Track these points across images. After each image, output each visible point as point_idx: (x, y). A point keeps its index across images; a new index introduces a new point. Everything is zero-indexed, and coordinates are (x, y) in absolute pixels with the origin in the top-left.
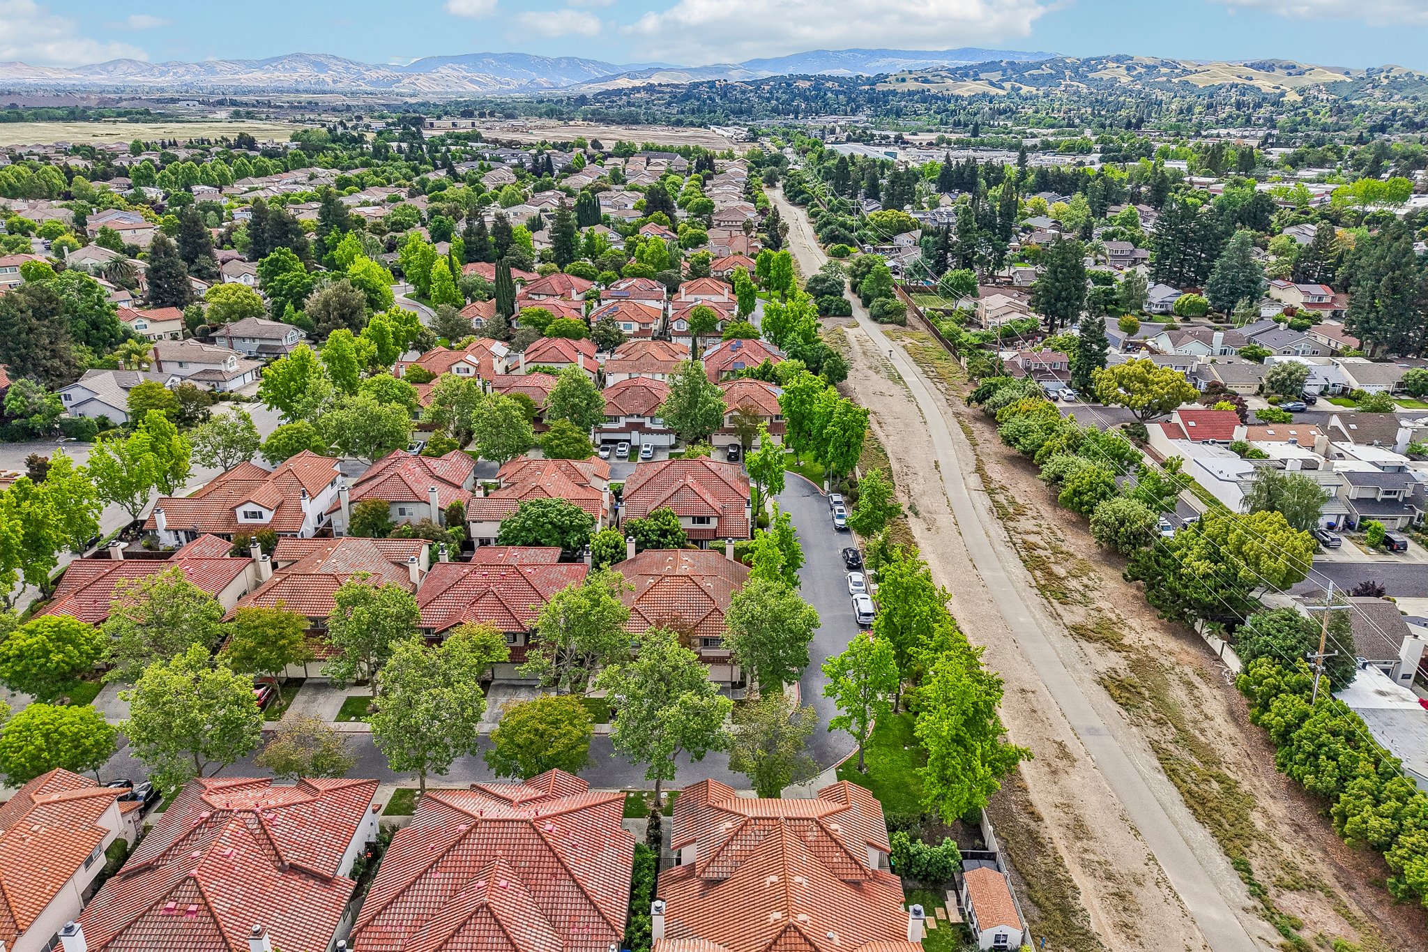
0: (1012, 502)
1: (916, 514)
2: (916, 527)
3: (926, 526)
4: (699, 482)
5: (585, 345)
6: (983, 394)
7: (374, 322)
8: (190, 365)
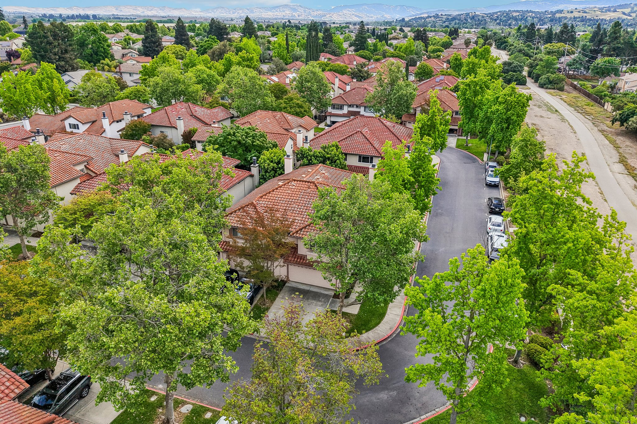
4: (372, 133)
5: (345, 78)
6: (628, 115)
7: (226, 56)
8: (134, 75)
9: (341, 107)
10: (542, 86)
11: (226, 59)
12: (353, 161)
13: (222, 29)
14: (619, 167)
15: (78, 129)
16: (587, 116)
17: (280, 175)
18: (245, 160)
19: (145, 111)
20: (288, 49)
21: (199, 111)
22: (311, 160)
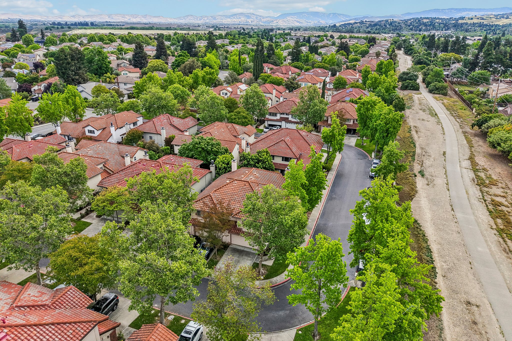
0: (489, 177)
1: (423, 176)
2: (420, 182)
3: (426, 182)
4: (292, 140)
5: (281, 88)
6: (482, 122)
7: (194, 71)
8: (128, 85)
9: (275, 115)
10: (430, 92)
11: (194, 74)
12: (278, 160)
13: (191, 45)
14: (467, 164)
15: (94, 133)
16: (458, 120)
17: (229, 172)
18: (207, 160)
19: (138, 119)
20: (240, 63)
21: (176, 121)
22: (249, 161)
